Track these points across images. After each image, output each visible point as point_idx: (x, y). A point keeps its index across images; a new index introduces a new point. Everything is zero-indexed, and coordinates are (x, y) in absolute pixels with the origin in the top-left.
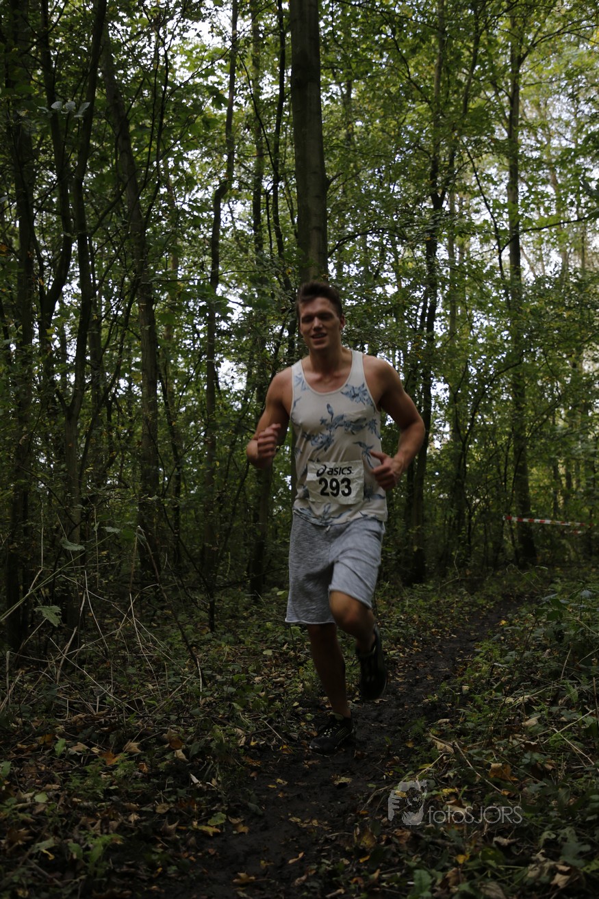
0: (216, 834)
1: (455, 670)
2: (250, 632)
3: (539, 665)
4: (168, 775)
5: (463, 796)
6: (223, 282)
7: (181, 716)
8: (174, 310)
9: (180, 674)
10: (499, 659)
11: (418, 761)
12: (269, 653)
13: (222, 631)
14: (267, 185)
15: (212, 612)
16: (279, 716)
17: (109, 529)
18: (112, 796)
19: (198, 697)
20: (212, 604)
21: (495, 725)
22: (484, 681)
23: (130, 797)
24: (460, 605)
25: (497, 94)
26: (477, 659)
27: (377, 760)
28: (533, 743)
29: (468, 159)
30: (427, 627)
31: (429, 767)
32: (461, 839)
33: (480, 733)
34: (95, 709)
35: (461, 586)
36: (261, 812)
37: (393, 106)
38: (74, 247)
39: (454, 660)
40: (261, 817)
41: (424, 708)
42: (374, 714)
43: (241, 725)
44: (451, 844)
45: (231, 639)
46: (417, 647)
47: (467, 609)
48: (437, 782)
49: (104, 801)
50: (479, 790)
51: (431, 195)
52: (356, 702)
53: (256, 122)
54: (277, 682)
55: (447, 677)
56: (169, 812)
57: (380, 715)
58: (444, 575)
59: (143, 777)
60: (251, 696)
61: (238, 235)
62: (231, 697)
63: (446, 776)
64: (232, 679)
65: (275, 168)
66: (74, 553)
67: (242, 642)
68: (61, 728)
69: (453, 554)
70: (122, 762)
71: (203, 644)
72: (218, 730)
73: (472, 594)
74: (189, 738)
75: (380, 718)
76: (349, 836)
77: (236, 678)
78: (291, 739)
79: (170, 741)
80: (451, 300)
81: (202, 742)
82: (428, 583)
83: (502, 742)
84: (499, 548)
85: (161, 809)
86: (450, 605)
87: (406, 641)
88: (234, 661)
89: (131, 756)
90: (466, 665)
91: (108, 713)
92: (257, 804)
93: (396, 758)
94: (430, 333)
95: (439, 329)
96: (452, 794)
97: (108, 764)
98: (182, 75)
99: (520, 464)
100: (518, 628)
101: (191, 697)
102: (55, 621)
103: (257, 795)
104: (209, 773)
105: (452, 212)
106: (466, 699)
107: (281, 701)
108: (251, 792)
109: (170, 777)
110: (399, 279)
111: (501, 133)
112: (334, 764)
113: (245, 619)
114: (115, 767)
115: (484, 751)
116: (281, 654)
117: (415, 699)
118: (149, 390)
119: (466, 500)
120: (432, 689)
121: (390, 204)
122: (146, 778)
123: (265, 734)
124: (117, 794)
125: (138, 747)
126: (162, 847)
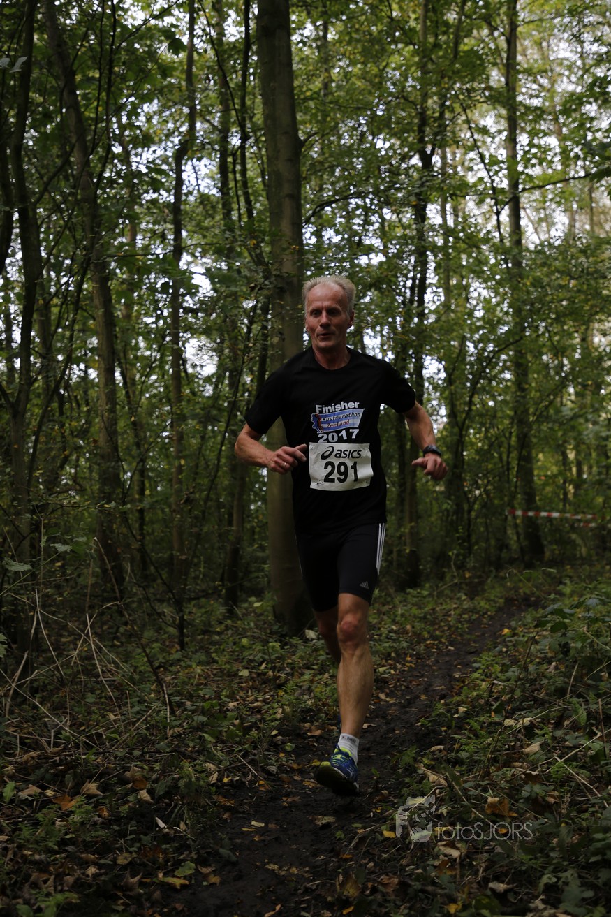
0: (183, 886)
1: (451, 688)
2: (224, 650)
3: (545, 681)
4: (131, 819)
7: (146, 750)
9: (145, 701)
10: (499, 675)
11: (408, 795)
12: (245, 673)
13: (193, 649)
14: (234, 142)
15: (181, 626)
16: (255, 748)
17: (59, 547)
18: (67, 845)
19: (165, 728)
20: (182, 618)
21: (493, 753)
22: (482, 701)
23: (87, 846)
24: (458, 612)
26: (476, 675)
27: (364, 794)
28: (534, 773)
29: (461, 110)
30: (421, 640)
32: (453, 885)
33: (476, 762)
34: (49, 744)
35: (460, 589)
36: (234, 859)
38: (16, 217)
39: (451, 676)
40: (234, 864)
41: (416, 734)
43: (212, 758)
44: (443, 892)
45: (203, 658)
46: (411, 662)
47: (466, 616)
49: (58, 853)
51: (418, 151)
54: (254, 708)
56: (131, 863)
58: (441, 577)
59: (103, 823)
60: (225, 725)
61: (203, 199)
62: (201, 727)
63: (439, 812)
64: (203, 707)
65: (242, 126)
66: (19, 574)
67: (215, 661)
68: (11, 768)
69: (451, 554)
70: (79, 807)
71: (171, 665)
72: (187, 767)
73: (472, 599)
74: (155, 776)
76: (331, 884)
77: (206, 705)
78: (269, 773)
79: (134, 781)
81: (169, 781)
82: (422, 587)
83: (500, 773)
84: (503, 545)
85: (122, 860)
86: (447, 614)
87: (398, 654)
88: (206, 685)
89: (89, 797)
90: (463, 682)
91: (65, 749)
92: (230, 850)
93: (385, 792)
94: (421, 308)
95: (431, 301)
97: (64, 809)
99: (524, 453)
100: (521, 639)
101: (157, 728)
102: (1, 651)
103: (230, 839)
104: (175, 818)
106: (460, 725)
107: (258, 729)
108: (223, 837)
109: (134, 822)
110: (385, 246)
111: (497, 80)
112: (316, 801)
113: (219, 634)
114: (71, 813)
115: (481, 784)
116: (259, 675)
117: (407, 722)
118: (106, 379)
119: (465, 494)
120: (426, 710)
122: (106, 824)
123: (240, 768)
124: (73, 844)
125: (98, 788)
126: (122, 904)
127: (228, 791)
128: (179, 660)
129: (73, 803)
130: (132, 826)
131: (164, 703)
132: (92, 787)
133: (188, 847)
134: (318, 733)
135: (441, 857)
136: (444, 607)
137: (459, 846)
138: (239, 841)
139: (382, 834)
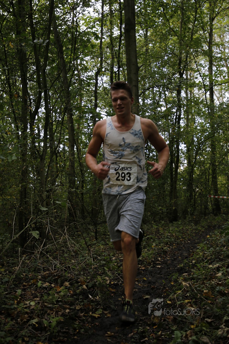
0: (98, 317)
1: (190, 255)
3: (222, 253)
4: (80, 295)
5: (193, 303)
6: (99, 107)
7: (85, 272)
8: (81, 118)
9: (84, 257)
10: (207, 250)
11: (175, 290)
13: (100, 240)
14: (115, 70)
15: (96, 233)
17: (57, 202)
18: (59, 302)
19: (91, 265)
20: (96, 230)
21: (205, 276)
22: (201, 259)
23: (66, 303)
24: (191, 230)
25: (204, 32)
26: (198, 250)
27: (160, 289)
28: (220, 283)
29: (193, 58)
30: (178, 239)
31: (179, 292)
32: (192, 319)
33: (199, 279)
34: (52, 269)
35: (192, 222)
36: (115, 309)
37: (164, 38)
38: (43, 94)
39: (189, 251)
40: (116, 311)
41: (178, 269)
42: (159, 271)
43: (107, 276)
44: (189, 321)
45: (104, 243)
46: (175, 246)
47: (194, 231)
48: (183, 298)
49: (56, 305)
50: (199, 301)
51: (178, 72)
52: (152, 267)
53: (111, 45)
54: (121, 260)
55: (186, 258)
56: (81, 309)
57: (161, 272)
58: (185, 218)
59: (71, 295)
60: (111, 265)
61: (105, 89)
62: (103, 265)
63: (186, 295)
64: (104, 258)
65: (119, 63)
66: (44, 211)
67: (108, 244)
68: (40, 277)
69: (189, 210)
70: (63, 290)
71: (93, 245)
72: (99, 278)
73: (196, 226)
74: (88, 281)
75: (161, 273)
76: (149, 318)
79: (81, 282)
80: (187, 112)
81: (93, 282)
82: (179, 221)
83: (208, 282)
84: (206, 208)
85: (78, 308)
86: (187, 230)
87: (171, 243)
88: (105, 252)
89: (66, 288)
90: (194, 253)
91: (57, 271)
92: (114, 306)
93: (167, 288)
94: (179, 125)
95: (182, 123)
96: (189, 302)
97: (58, 291)
98: (83, 28)
99: (214, 175)
100: (214, 238)
101: (89, 265)
102: (37, 237)
103: (114, 302)
104: (95, 294)
105: (187, 78)
106: (194, 266)
108: (112, 301)
110: (167, 105)
111: (206, 47)
112: (143, 291)
114: (60, 292)
115: (201, 286)
117: (174, 266)
118: (71, 149)
119: (193, 189)
120: (181, 262)
121: (163, 76)
122: (72, 296)
123: (117, 279)
124: (61, 302)
125: (69, 284)
126: (78, 322)
127: (113, 286)
128: (96, 244)
129: (61, 289)
130: (81, 297)
131: (91, 258)
132: (67, 284)
133: (100, 304)
134: (143, 268)
136: (186, 228)
137: (194, 306)
138: (117, 303)
139: (167, 302)
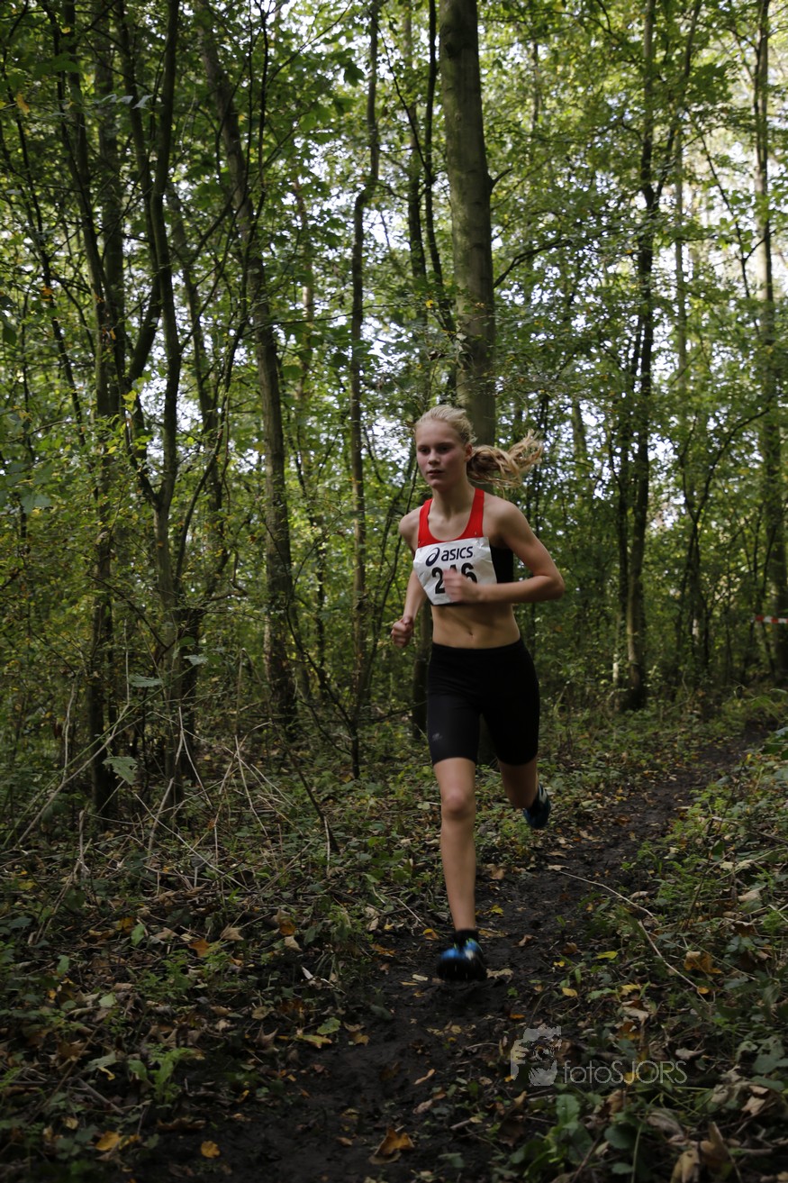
1: (667, 826)
2: (403, 780)
3: (778, 818)
5: (646, 995)
7: (299, 891)
12: (425, 806)
13: (366, 778)
15: (356, 753)
18: (198, 996)
19: (325, 867)
20: (355, 743)
22: (699, 841)
23: (221, 998)
27: (547, 946)
28: (745, 924)
30: (638, 768)
32: (635, 1051)
34: (192, 882)
36: (388, 1016)
40: (388, 1022)
43: (372, 901)
45: (379, 788)
46: (622, 795)
47: (696, 742)
48: (616, 977)
49: (186, 1004)
50: (670, 986)
51: (642, 189)
54: (431, 846)
56: (266, 1018)
58: (671, 697)
59: (241, 972)
60: (393, 865)
62: (365, 868)
64: (365, 844)
65: (427, 167)
67: (393, 793)
68: (145, 910)
69: (681, 668)
70: (217, 953)
71: (342, 796)
72: (343, 912)
73: (706, 722)
74: (304, 921)
76: (494, 1048)
77: (373, 841)
78: (438, 920)
79: (282, 926)
81: (320, 926)
82: (646, 708)
84: (751, 659)
85: (258, 1014)
86: (672, 739)
87: (607, 786)
88: (377, 819)
89: (228, 944)
90: (682, 818)
91: (207, 887)
92: (385, 1006)
93: (572, 944)
94: (645, 378)
96: (632, 992)
97: (200, 955)
99: (775, 548)
101: (314, 866)
102: (130, 777)
103: (385, 994)
107: (433, 869)
108: (378, 991)
109: (277, 973)
114: (207, 960)
118: (273, 467)
119: (701, 596)
124: (206, 995)
125: (241, 933)
126: (254, 1063)
127: (390, 939)
128: (351, 791)
130: (273, 977)
131: (324, 839)
132: (233, 932)
133: (333, 1003)
134: (502, 875)
135: (626, 1019)
136: (670, 731)
137: (648, 1006)
138: (396, 996)
139: (560, 992)
